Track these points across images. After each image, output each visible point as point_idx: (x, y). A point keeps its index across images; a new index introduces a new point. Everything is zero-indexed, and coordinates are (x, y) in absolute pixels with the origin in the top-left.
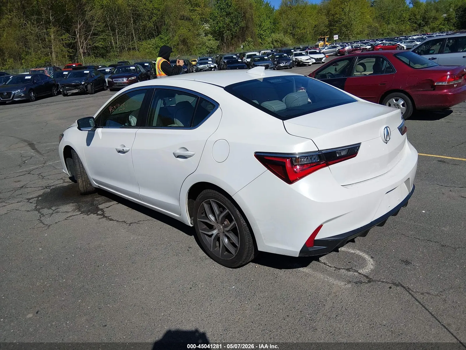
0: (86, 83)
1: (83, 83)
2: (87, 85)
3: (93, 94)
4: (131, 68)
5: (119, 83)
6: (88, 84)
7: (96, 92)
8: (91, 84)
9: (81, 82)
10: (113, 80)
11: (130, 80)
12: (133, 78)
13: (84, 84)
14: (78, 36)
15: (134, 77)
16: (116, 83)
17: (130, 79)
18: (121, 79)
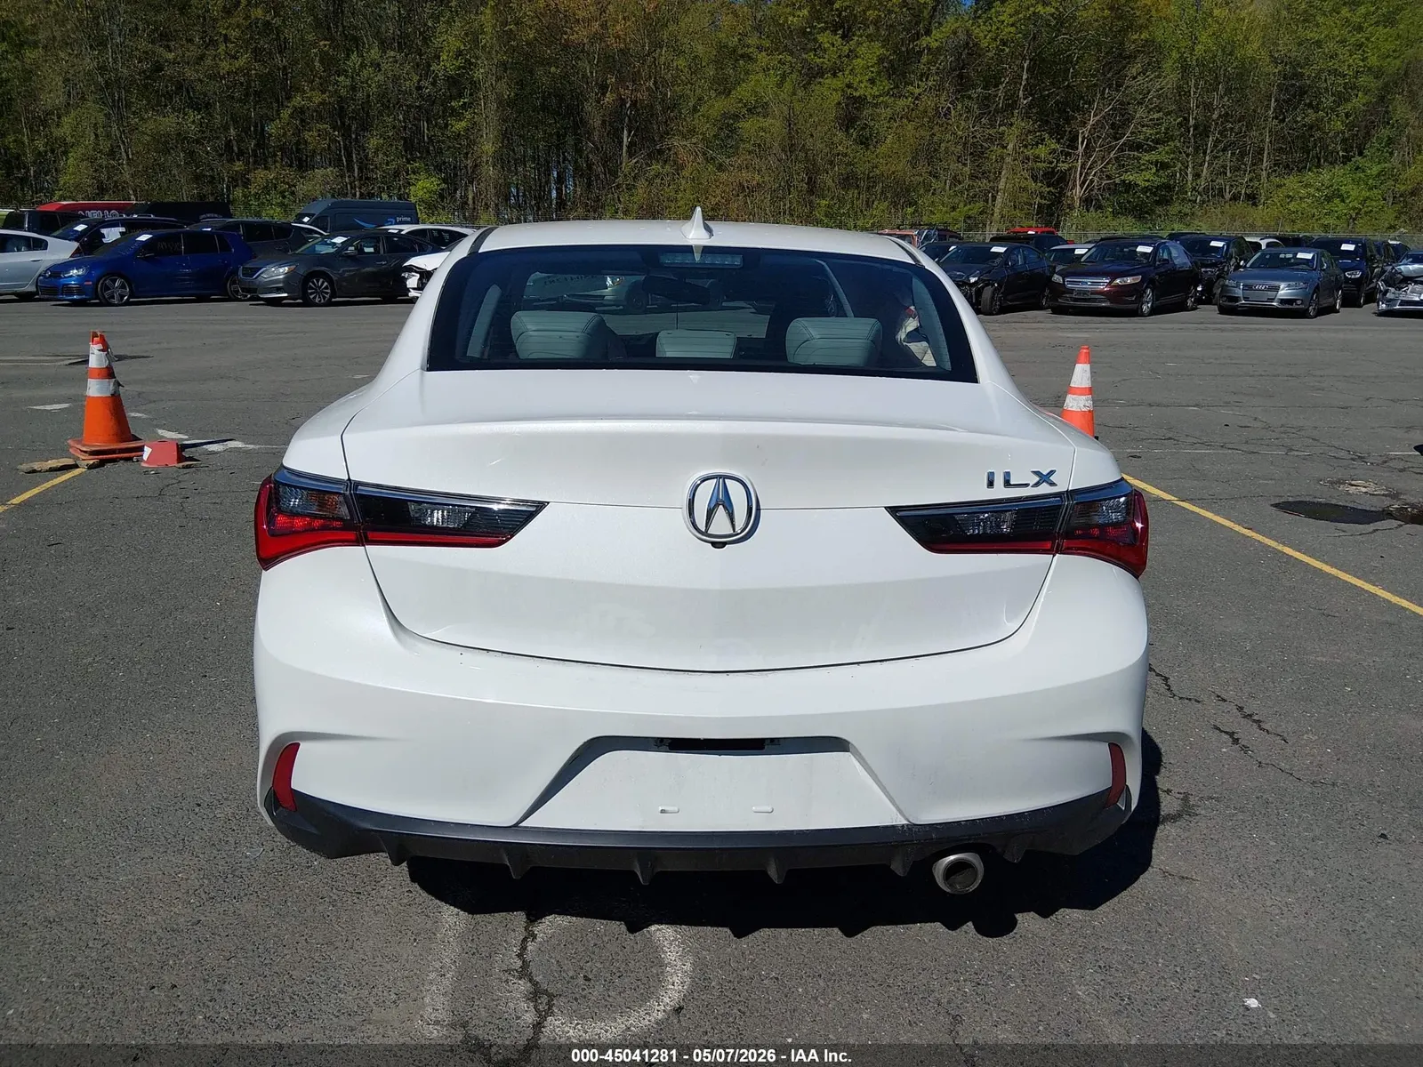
0: (983, 281)
1: (973, 280)
2: (983, 288)
3: (993, 315)
4: (1141, 249)
5: (1080, 292)
6: (987, 285)
7: (1004, 310)
8: (996, 285)
9: (968, 277)
10: (1064, 281)
11: (1118, 286)
12: (1129, 280)
13: (976, 282)
14: (1081, 149)
15: (1131, 278)
16: (1071, 290)
17: (1118, 281)
18: (1089, 281)
